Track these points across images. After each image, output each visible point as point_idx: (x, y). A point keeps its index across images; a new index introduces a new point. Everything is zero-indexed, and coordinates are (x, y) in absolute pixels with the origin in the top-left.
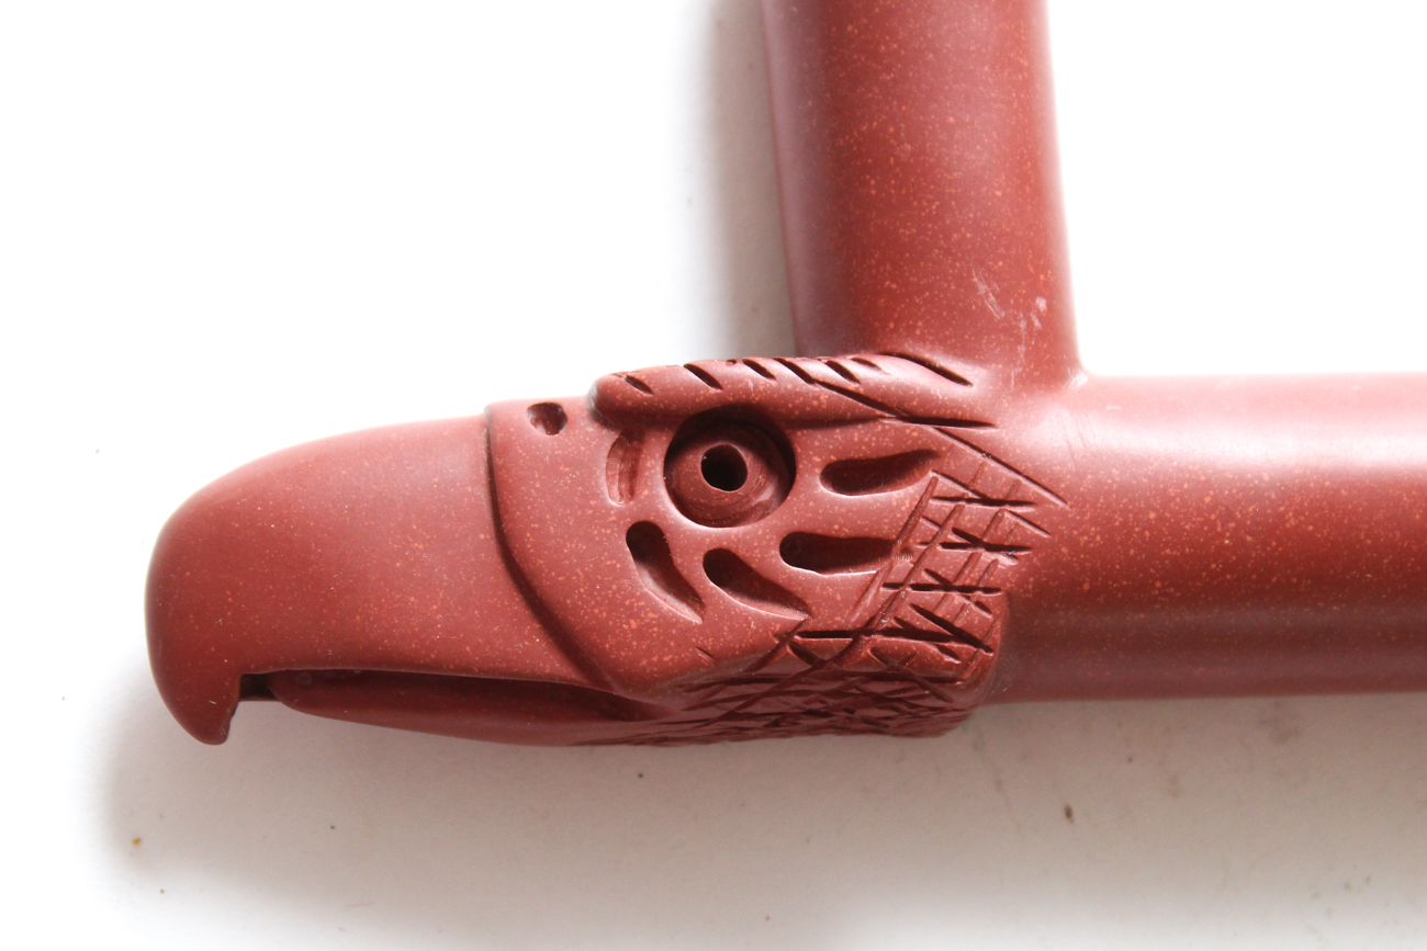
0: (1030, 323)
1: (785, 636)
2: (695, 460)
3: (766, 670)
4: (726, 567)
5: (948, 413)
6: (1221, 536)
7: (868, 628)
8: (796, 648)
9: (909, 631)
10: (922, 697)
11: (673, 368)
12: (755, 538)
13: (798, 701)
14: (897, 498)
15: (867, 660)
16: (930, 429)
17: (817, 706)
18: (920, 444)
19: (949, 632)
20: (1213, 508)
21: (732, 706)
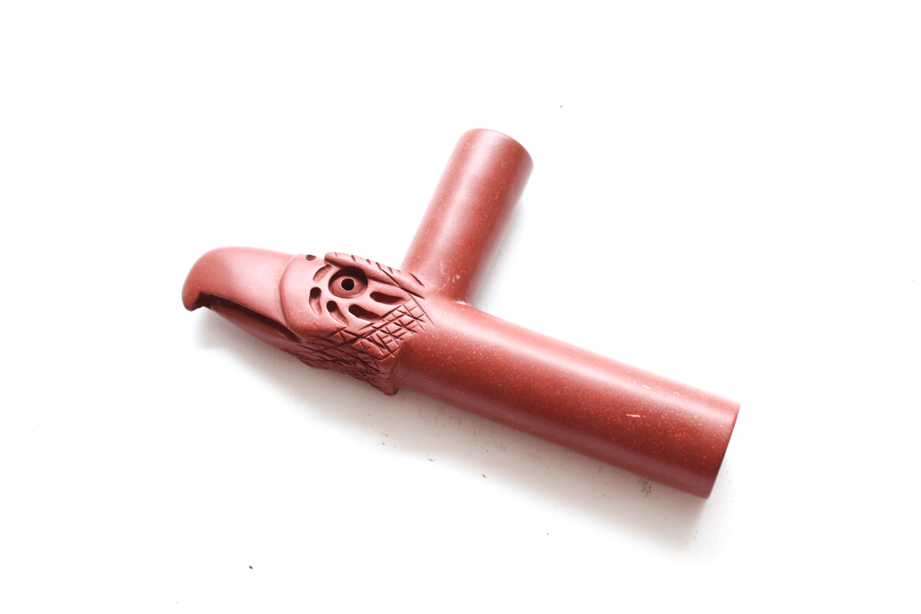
0: (451, 280)
1: (339, 329)
2: (340, 281)
3: (331, 338)
4: (332, 306)
5: (413, 291)
6: (473, 351)
7: (362, 336)
8: (342, 335)
9: (372, 340)
10: (371, 363)
11: (332, 253)
12: (344, 304)
13: (340, 353)
14: (388, 307)
15: (358, 345)
16: (407, 293)
17: (344, 358)
18: (401, 296)
19: (383, 345)
20: (474, 342)
21: (322, 348)
